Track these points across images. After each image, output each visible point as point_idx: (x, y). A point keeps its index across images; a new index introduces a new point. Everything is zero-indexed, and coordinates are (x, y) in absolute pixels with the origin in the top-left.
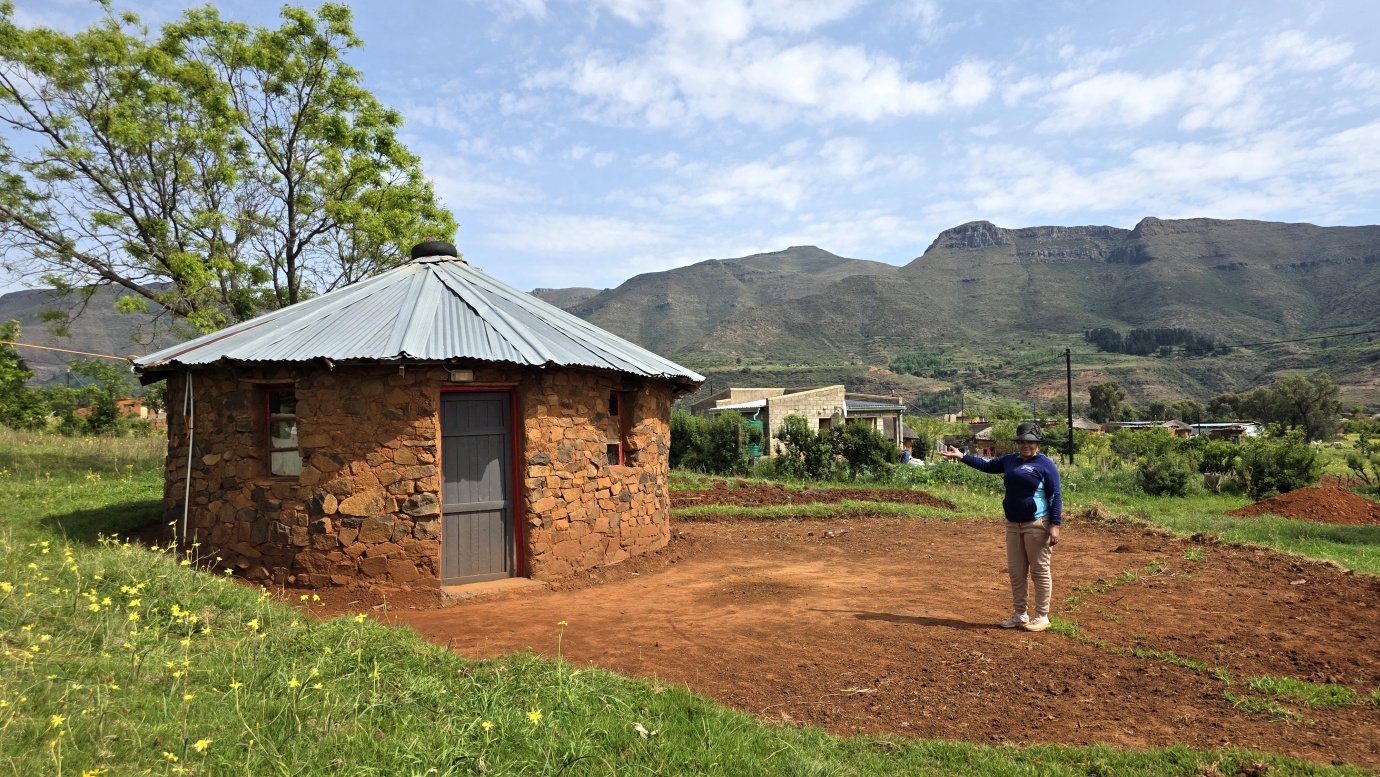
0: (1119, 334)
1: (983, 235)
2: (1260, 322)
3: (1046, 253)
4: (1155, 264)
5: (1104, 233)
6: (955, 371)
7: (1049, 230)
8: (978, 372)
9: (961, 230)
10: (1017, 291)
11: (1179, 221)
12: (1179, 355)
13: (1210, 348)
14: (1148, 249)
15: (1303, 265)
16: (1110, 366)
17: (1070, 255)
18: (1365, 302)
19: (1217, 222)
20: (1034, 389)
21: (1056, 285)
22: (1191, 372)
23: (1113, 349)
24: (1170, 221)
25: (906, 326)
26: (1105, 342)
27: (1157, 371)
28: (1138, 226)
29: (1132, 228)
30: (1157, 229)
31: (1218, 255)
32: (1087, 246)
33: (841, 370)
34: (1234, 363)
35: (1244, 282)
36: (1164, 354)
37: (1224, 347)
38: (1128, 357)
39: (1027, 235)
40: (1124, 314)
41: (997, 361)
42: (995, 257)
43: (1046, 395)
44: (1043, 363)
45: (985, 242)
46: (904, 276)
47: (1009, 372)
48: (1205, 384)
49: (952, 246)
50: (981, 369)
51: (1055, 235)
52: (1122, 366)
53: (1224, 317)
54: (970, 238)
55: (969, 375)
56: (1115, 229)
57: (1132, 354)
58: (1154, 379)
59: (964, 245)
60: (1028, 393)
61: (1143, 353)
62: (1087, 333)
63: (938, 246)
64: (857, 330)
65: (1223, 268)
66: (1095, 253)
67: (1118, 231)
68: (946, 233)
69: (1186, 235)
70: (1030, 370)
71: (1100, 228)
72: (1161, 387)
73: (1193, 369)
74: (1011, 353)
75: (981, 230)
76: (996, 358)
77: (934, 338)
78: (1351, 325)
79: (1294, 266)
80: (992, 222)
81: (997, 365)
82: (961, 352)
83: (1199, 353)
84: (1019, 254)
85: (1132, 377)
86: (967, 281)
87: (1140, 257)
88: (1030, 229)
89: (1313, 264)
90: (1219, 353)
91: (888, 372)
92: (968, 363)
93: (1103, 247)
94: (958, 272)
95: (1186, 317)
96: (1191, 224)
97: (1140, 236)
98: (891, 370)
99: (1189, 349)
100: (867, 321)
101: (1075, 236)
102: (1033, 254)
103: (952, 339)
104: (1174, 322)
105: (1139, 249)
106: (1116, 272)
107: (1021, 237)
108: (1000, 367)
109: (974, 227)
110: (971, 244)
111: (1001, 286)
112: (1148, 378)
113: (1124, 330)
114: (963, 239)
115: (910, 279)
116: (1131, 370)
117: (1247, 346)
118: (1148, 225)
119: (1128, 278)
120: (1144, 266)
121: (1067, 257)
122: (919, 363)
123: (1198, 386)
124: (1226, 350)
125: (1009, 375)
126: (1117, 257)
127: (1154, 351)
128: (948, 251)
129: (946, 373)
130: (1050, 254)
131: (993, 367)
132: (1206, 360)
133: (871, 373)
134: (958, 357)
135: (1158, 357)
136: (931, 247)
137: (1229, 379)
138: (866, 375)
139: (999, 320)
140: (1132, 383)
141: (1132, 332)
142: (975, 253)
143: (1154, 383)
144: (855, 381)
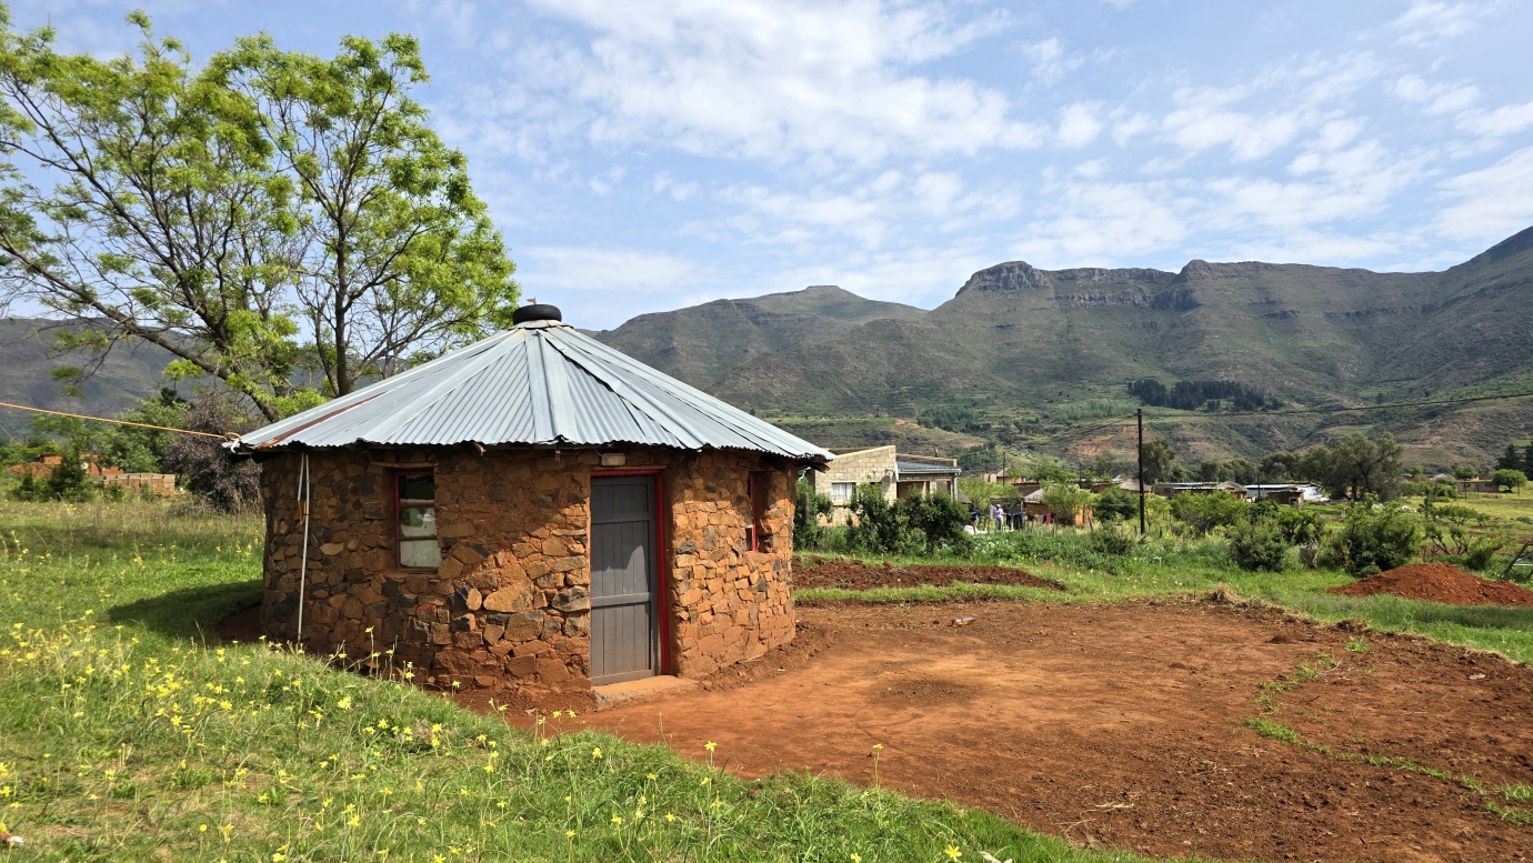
0: (1163, 387)
1: (1020, 276)
2: (1313, 375)
3: (1087, 297)
4: (1202, 310)
5: (1149, 276)
6: (989, 425)
7: (1090, 272)
8: (1013, 426)
9: (995, 271)
10: (1055, 339)
11: (1227, 265)
12: (1227, 409)
13: (1260, 402)
14: (1194, 295)
15: (1357, 314)
16: (1154, 421)
17: (1112, 299)
18: (1422, 354)
19: (1267, 266)
20: (1074, 445)
21: (1097, 333)
22: (1240, 429)
23: (1157, 403)
24: (1219, 264)
25: (935, 375)
26: (1147, 393)
27: (1204, 427)
28: (1185, 269)
29: (1178, 271)
30: (1204, 273)
31: (1269, 302)
32: (1130, 290)
33: (865, 423)
34: (1285, 419)
35: (1296, 331)
36: (1212, 408)
37: (1275, 401)
38: (1173, 411)
39: (1067, 276)
40: (1169, 365)
41: (1033, 415)
42: (1032, 301)
43: (1086, 452)
44: (1083, 417)
45: (1020, 284)
46: (933, 321)
47: (1046, 427)
48: (1254, 441)
49: (985, 288)
50: (1016, 424)
51: (1096, 278)
52: (1167, 421)
53: (1275, 369)
54: (1003, 280)
55: (1003, 430)
56: (1160, 272)
57: (1177, 408)
58: (1201, 435)
59: (998, 287)
60: (1066, 450)
61: (1188, 406)
62: (1130, 385)
63: (970, 288)
64: (882, 379)
65: (1274, 316)
66: (1138, 298)
67: (1163, 275)
68: (979, 274)
69: (1234, 280)
70: (1069, 424)
71: (1144, 271)
72: (1207, 445)
73: (1242, 425)
74: (1049, 406)
75: (1017, 271)
76: (1032, 412)
77: (966, 389)
78: (1407, 379)
79: (1348, 314)
80: (1029, 263)
81: (1033, 419)
82: (994, 404)
83: (1249, 408)
84: (1057, 298)
85: (1178, 433)
86: (1001, 327)
87: (1187, 304)
88: (1070, 271)
89: (1368, 312)
90: (1269, 407)
91: (916, 426)
92: (1002, 417)
93: (1147, 291)
94: (992, 317)
95: (1235, 367)
96: (1241, 268)
97: (1186, 281)
98: (919, 424)
99: (1237, 403)
100: (893, 370)
101: (1117, 279)
102: (1073, 298)
103: (984, 390)
104: (1222, 374)
105: (1186, 293)
106: (1161, 319)
107: (1060, 279)
108: (1037, 421)
109: (1009, 267)
110: (1006, 286)
111: (1038, 333)
112: (1194, 434)
113: (1169, 382)
114: (998, 281)
115: (940, 324)
116: (1177, 425)
117: (1298, 401)
118: (1194, 267)
119: (1174, 326)
120: (1190, 313)
121: (1109, 302)
122: (949, 416)
123: (1246, 443)
124: (1276, 405)
125: (1047, 430)
126: (1161, 303)
127: (1200, 405)
128: (980, 294)
129: (978, 428)
130: (1091, 298)
131: (1030, 422)
132: (1256, 416)
133: (897, 427)
134: (992, 411)
135: (1205, 411)
136: (962, 289)
137: (1279, 435)
138: (892, 429)
139: (1036, 370)
140: (1178, 440)
141: (1178, 385)
142: (1010, 296)
143: (1200, 440)
144: (880, 436)
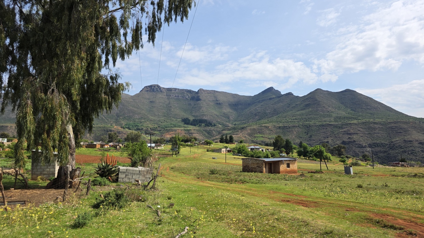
0: (190, 120)
2: (224, 118)
3: (174, 96)
4: (202, 101)
5: (190, 91)
6: (143, 129)
7: (175, 89)
8: (149, 129)
10: (165, 106)
11: (208, 90)
12: (203, 126)
13: (211, 124)
14: (200, 97)
15: (235, 104)
16: (185, 129)
17: (181, 97)
18: (246, 115)
19: (217, 92)
20: (164, 134)
21: (176, 105)
22: (206, 131)
23: (188, 124)
24: (206, 90)
25: (131, 114)
26: (186, 121)
27: (197, 130)
28: (198, 91)
30: (203, 92)
31: (217, 100)
32: (185, 95)
34: (216, 129)
35: (222, 108)
36: (200, 126)
37: (214, 124)
38: (191, 126)
40: (193, 114)
41: (156, 126)
42: (160, 95)
43: (167, 136)
44: (168, 127)
45: (157, 91)
47: (159, 129)
48: (209, 134)
51: (177, 91)
52: (188, 128)
53: (216, 117)
54: (153, 89)
55: (147, 130)
56: (193, 91)
58: (196, 132)
59: (151, 91)
60: (162, 135)
61: (195, 125)
62: (182, 119)
63: (143, 90)
65: (217, 104)
66: (187, 97)
68: (146, 87)
69: (210, 94)
70: (164, 129)
72: (197, 135)
74: (161, 124)
75: (156, 87)
77: (139, 118)
78: (243, 120)
79: (233, 104)
80: (159, 85)
82: (146, 123)
83: (208, 126)
84: (167, 95)
85: (190, 132)
86: (151, 102)
87: (198, 99)
88: (170, 88)
89: (237, 104)
90: (213, 126)
91: (120, 128)
93: (189, 95)
94: (149, 99)
95: (207, 116)
96: (211, 91)
97: (198, 93)
99: (206, 125)
100: (118, 112)
101: (182, 92)
102: (171, 95)
104: (204, 117)
105: (198, 97)
106: (192, 102)
107: (168, 90)
108: (157, 128)
109: (154, 86)
110: (153, 91)
111: (161, 104)
112: (194, 132)
113: (191, 118)
116: (190, 130)
117: (220, 125)
118: (201, 90)
119: (195, 105)
120: (199, 102)
123: (207, 134)
126: (193, 98)
127: (198, 125)
128: (146, 92)
129: (140, 129)
131: (155, 128)
132: (209, 128)
133: (114, 128)
134: (145, 125)
136: (141, 91)
137: (214, 133)
139: (159, 114)
141: (193, 119)
142: (154, 94)
144: (109, 131)
